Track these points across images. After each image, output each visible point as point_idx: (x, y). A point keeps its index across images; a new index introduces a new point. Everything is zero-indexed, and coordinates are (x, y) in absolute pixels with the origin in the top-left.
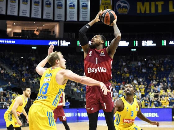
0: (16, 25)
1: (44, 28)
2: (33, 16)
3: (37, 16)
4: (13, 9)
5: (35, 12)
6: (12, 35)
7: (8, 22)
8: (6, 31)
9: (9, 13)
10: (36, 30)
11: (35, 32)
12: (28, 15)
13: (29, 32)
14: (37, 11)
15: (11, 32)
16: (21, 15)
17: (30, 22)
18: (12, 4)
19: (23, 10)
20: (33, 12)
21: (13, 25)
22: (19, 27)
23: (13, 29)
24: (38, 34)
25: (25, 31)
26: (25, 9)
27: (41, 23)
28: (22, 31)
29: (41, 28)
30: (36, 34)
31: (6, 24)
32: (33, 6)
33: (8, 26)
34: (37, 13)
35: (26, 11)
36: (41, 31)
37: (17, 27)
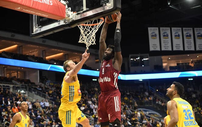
0: (171, 59)
1: (198, 60)
2: (186, 49)
3: (191, 49)
4: (166, 45)
5: (188, 45)
6: (169, 69)
7: (163, 57)
8: (162, 66)
9: (163, 49)
10: (191, 62)
11: (190, 64)
12: (181, 49)
13: (184, 64)
14: (190, 44)
15: (166, 66)
16: (175, 49)
17: (184, 55)
18: (165, 40)
19: (177, 45)
20: (186, 45)
21: (168, 59)
22: (174, 61)
23: (168, 63)
24: (193, 66)
25: (181, 64)
26: (178, 44)
27: (194, 55)
28: (177, 64)
29: (195, 60)
30: (191, 66)
31: (162, 60)
32: (185, 40)
33: (163, 61)
34: (190, 46)
35: (179, 45)
36: (196, 63)
37: (172, 61)
